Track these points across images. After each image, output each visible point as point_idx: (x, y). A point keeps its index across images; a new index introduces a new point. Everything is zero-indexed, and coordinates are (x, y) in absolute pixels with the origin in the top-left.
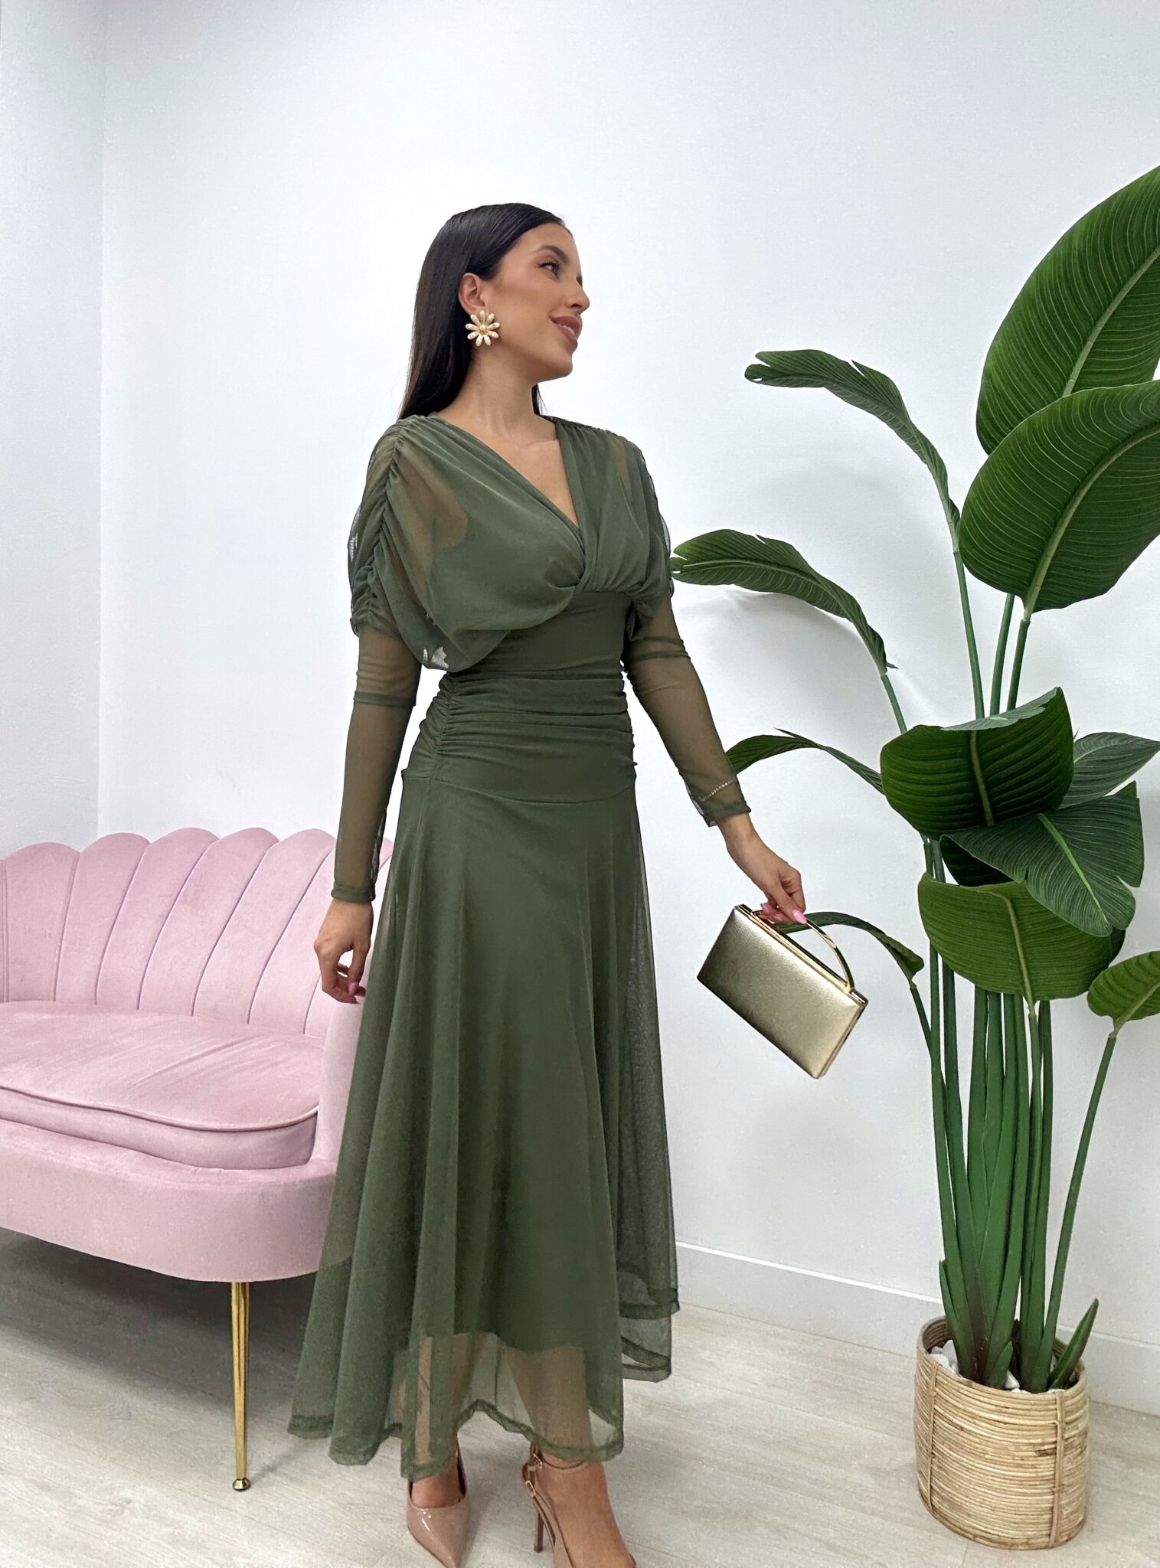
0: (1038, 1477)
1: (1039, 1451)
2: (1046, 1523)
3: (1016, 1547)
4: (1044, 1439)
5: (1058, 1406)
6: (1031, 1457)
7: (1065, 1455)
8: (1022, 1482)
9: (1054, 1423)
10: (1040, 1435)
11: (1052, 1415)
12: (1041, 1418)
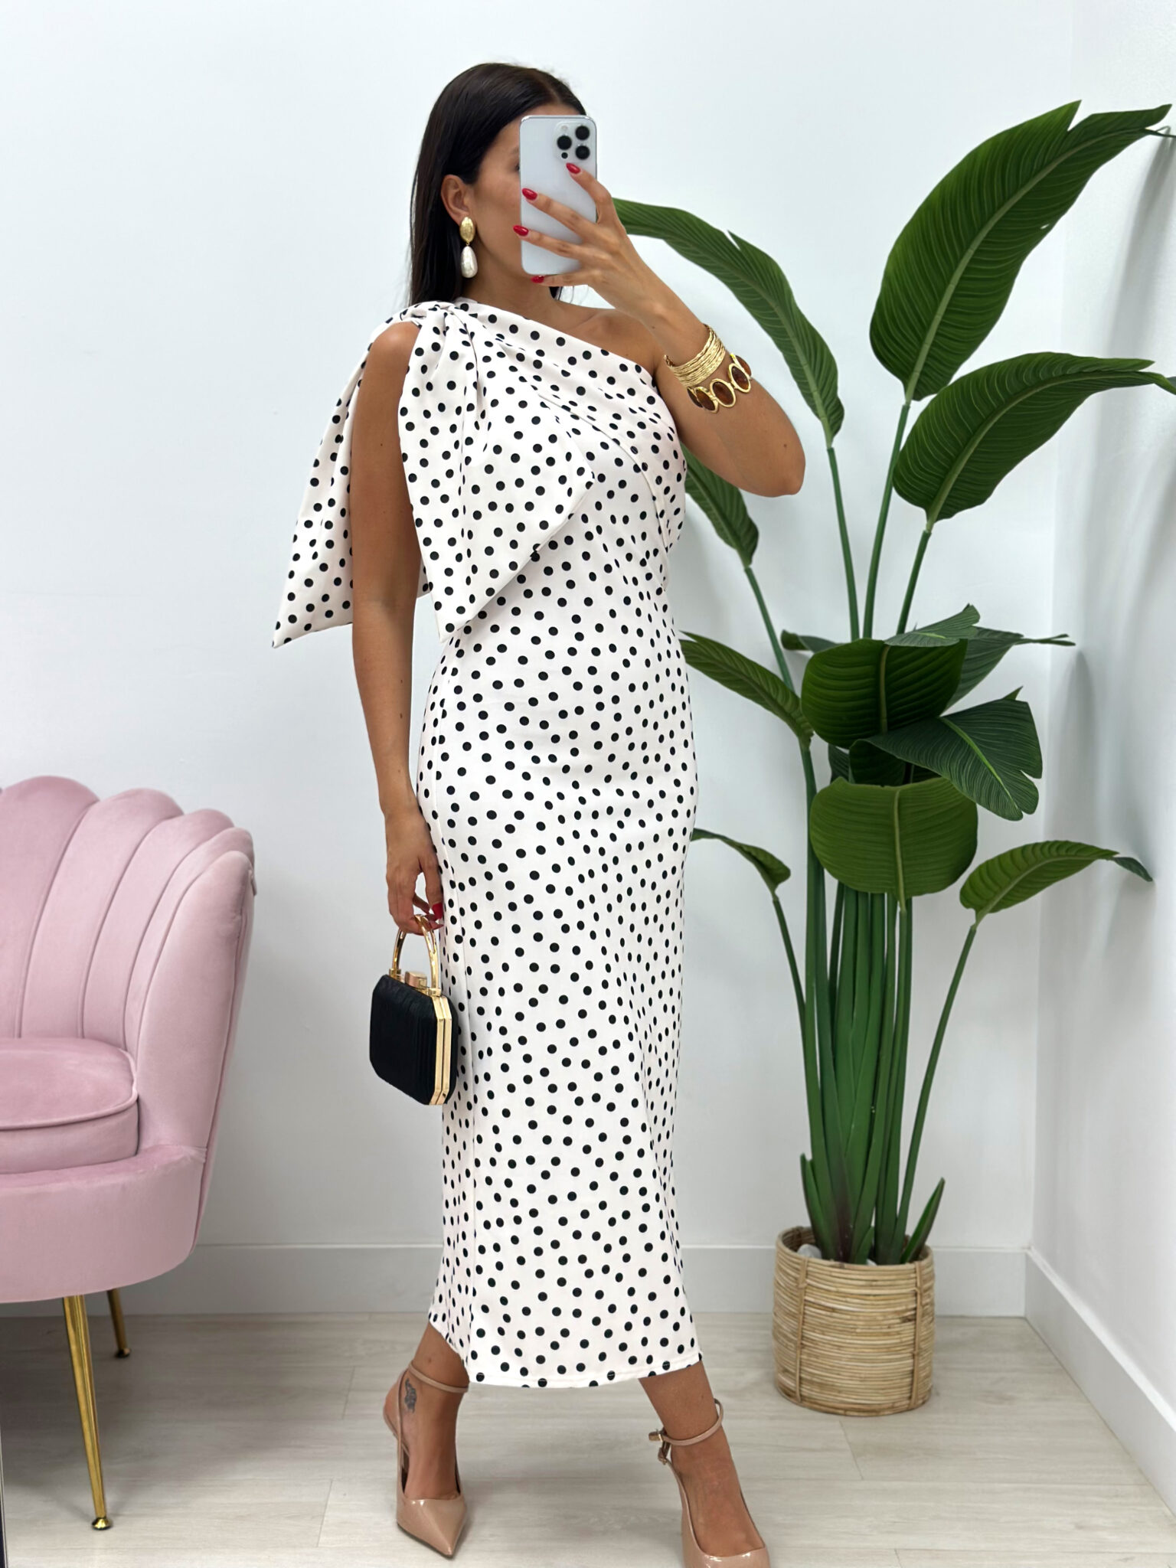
0: (902, 1342)
1: (903, 1317)
2: (909, 1386)
3: (882, 1413)
4: (906, 1305)
5: (918, 1275)
6: (894, 1324)
7: (922, 1321)
8: (889, 1349)
9: (914, 1290)
10: (901, 1303)
11: (912, 1284)
12: (904, 1286)
